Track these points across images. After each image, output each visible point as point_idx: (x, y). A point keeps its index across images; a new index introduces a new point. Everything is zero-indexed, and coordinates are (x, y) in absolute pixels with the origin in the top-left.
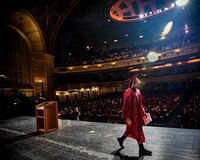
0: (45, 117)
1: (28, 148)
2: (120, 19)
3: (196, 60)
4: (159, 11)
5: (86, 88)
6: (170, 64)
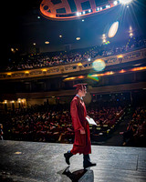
2: (52, 16)
3: (141, 68)
4: (100, 9)
5: (9, 99)
6: (111, 73)
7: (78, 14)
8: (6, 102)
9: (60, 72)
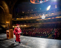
1: (4, 43)
2: (34, 3)
3: (59, 17)
5: (22, 25)
6: (50, 18)
7: (41, 2)
8: (21, 26)
9: (35, 18)
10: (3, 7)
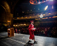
0: (10, 32)
4: (45, 1)
5: (22, 24)
6: (47, 18)
7: (39, 3)
9: (34, 18)
10: (5, 8)
